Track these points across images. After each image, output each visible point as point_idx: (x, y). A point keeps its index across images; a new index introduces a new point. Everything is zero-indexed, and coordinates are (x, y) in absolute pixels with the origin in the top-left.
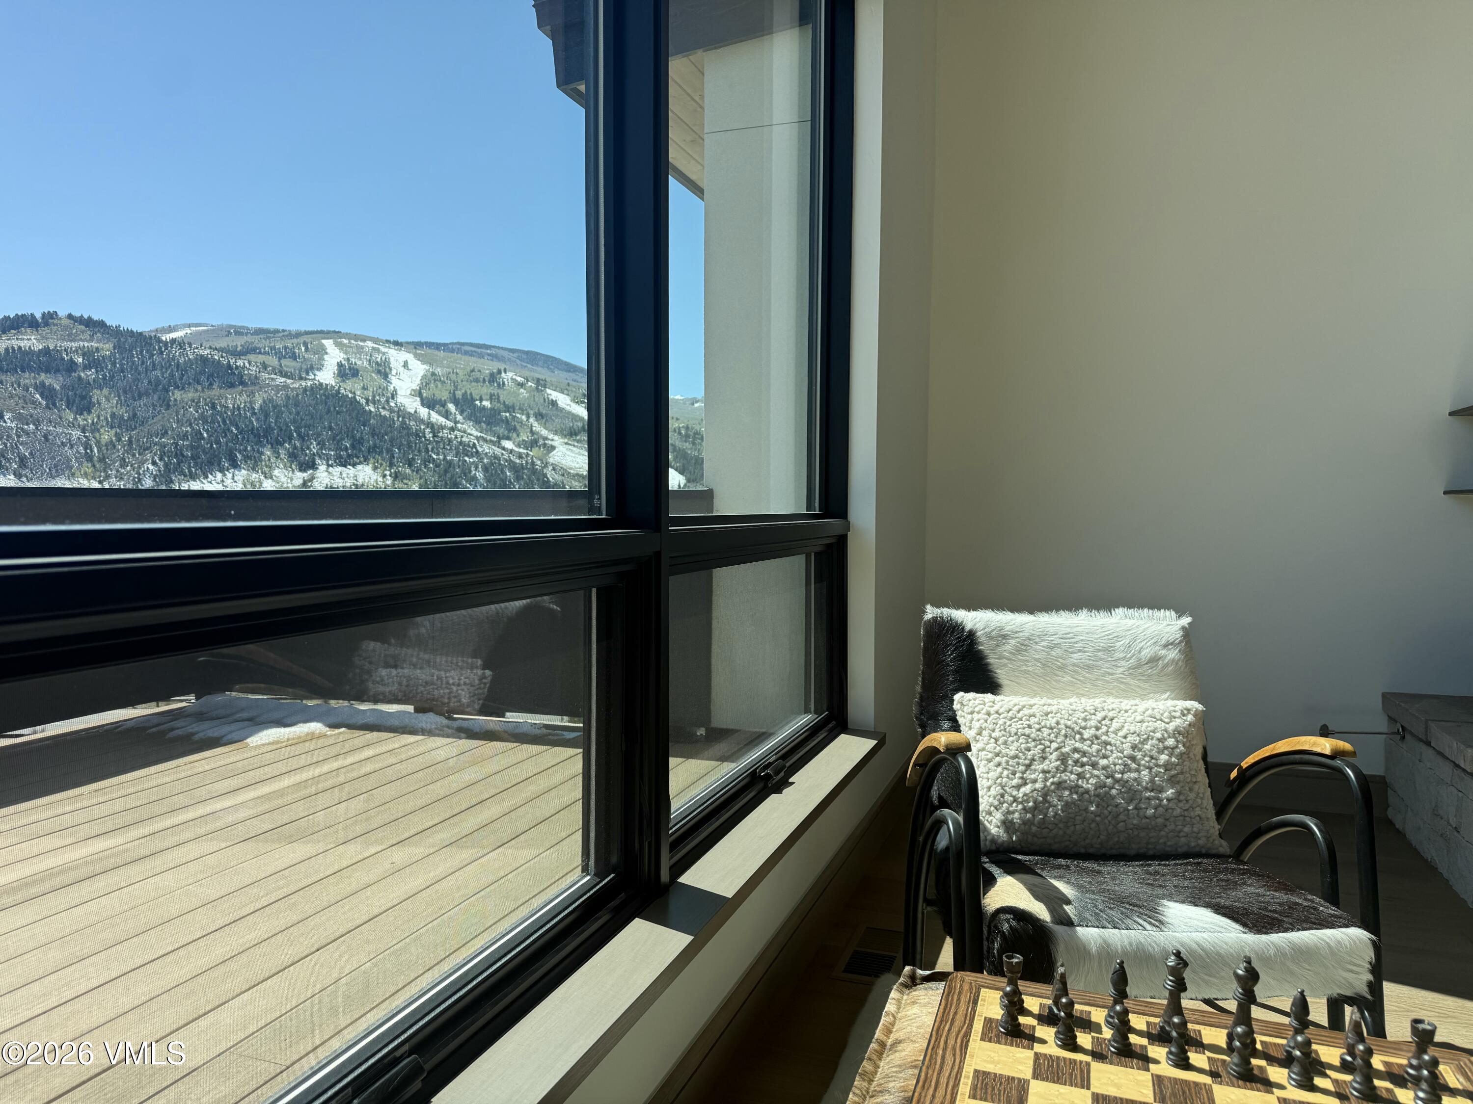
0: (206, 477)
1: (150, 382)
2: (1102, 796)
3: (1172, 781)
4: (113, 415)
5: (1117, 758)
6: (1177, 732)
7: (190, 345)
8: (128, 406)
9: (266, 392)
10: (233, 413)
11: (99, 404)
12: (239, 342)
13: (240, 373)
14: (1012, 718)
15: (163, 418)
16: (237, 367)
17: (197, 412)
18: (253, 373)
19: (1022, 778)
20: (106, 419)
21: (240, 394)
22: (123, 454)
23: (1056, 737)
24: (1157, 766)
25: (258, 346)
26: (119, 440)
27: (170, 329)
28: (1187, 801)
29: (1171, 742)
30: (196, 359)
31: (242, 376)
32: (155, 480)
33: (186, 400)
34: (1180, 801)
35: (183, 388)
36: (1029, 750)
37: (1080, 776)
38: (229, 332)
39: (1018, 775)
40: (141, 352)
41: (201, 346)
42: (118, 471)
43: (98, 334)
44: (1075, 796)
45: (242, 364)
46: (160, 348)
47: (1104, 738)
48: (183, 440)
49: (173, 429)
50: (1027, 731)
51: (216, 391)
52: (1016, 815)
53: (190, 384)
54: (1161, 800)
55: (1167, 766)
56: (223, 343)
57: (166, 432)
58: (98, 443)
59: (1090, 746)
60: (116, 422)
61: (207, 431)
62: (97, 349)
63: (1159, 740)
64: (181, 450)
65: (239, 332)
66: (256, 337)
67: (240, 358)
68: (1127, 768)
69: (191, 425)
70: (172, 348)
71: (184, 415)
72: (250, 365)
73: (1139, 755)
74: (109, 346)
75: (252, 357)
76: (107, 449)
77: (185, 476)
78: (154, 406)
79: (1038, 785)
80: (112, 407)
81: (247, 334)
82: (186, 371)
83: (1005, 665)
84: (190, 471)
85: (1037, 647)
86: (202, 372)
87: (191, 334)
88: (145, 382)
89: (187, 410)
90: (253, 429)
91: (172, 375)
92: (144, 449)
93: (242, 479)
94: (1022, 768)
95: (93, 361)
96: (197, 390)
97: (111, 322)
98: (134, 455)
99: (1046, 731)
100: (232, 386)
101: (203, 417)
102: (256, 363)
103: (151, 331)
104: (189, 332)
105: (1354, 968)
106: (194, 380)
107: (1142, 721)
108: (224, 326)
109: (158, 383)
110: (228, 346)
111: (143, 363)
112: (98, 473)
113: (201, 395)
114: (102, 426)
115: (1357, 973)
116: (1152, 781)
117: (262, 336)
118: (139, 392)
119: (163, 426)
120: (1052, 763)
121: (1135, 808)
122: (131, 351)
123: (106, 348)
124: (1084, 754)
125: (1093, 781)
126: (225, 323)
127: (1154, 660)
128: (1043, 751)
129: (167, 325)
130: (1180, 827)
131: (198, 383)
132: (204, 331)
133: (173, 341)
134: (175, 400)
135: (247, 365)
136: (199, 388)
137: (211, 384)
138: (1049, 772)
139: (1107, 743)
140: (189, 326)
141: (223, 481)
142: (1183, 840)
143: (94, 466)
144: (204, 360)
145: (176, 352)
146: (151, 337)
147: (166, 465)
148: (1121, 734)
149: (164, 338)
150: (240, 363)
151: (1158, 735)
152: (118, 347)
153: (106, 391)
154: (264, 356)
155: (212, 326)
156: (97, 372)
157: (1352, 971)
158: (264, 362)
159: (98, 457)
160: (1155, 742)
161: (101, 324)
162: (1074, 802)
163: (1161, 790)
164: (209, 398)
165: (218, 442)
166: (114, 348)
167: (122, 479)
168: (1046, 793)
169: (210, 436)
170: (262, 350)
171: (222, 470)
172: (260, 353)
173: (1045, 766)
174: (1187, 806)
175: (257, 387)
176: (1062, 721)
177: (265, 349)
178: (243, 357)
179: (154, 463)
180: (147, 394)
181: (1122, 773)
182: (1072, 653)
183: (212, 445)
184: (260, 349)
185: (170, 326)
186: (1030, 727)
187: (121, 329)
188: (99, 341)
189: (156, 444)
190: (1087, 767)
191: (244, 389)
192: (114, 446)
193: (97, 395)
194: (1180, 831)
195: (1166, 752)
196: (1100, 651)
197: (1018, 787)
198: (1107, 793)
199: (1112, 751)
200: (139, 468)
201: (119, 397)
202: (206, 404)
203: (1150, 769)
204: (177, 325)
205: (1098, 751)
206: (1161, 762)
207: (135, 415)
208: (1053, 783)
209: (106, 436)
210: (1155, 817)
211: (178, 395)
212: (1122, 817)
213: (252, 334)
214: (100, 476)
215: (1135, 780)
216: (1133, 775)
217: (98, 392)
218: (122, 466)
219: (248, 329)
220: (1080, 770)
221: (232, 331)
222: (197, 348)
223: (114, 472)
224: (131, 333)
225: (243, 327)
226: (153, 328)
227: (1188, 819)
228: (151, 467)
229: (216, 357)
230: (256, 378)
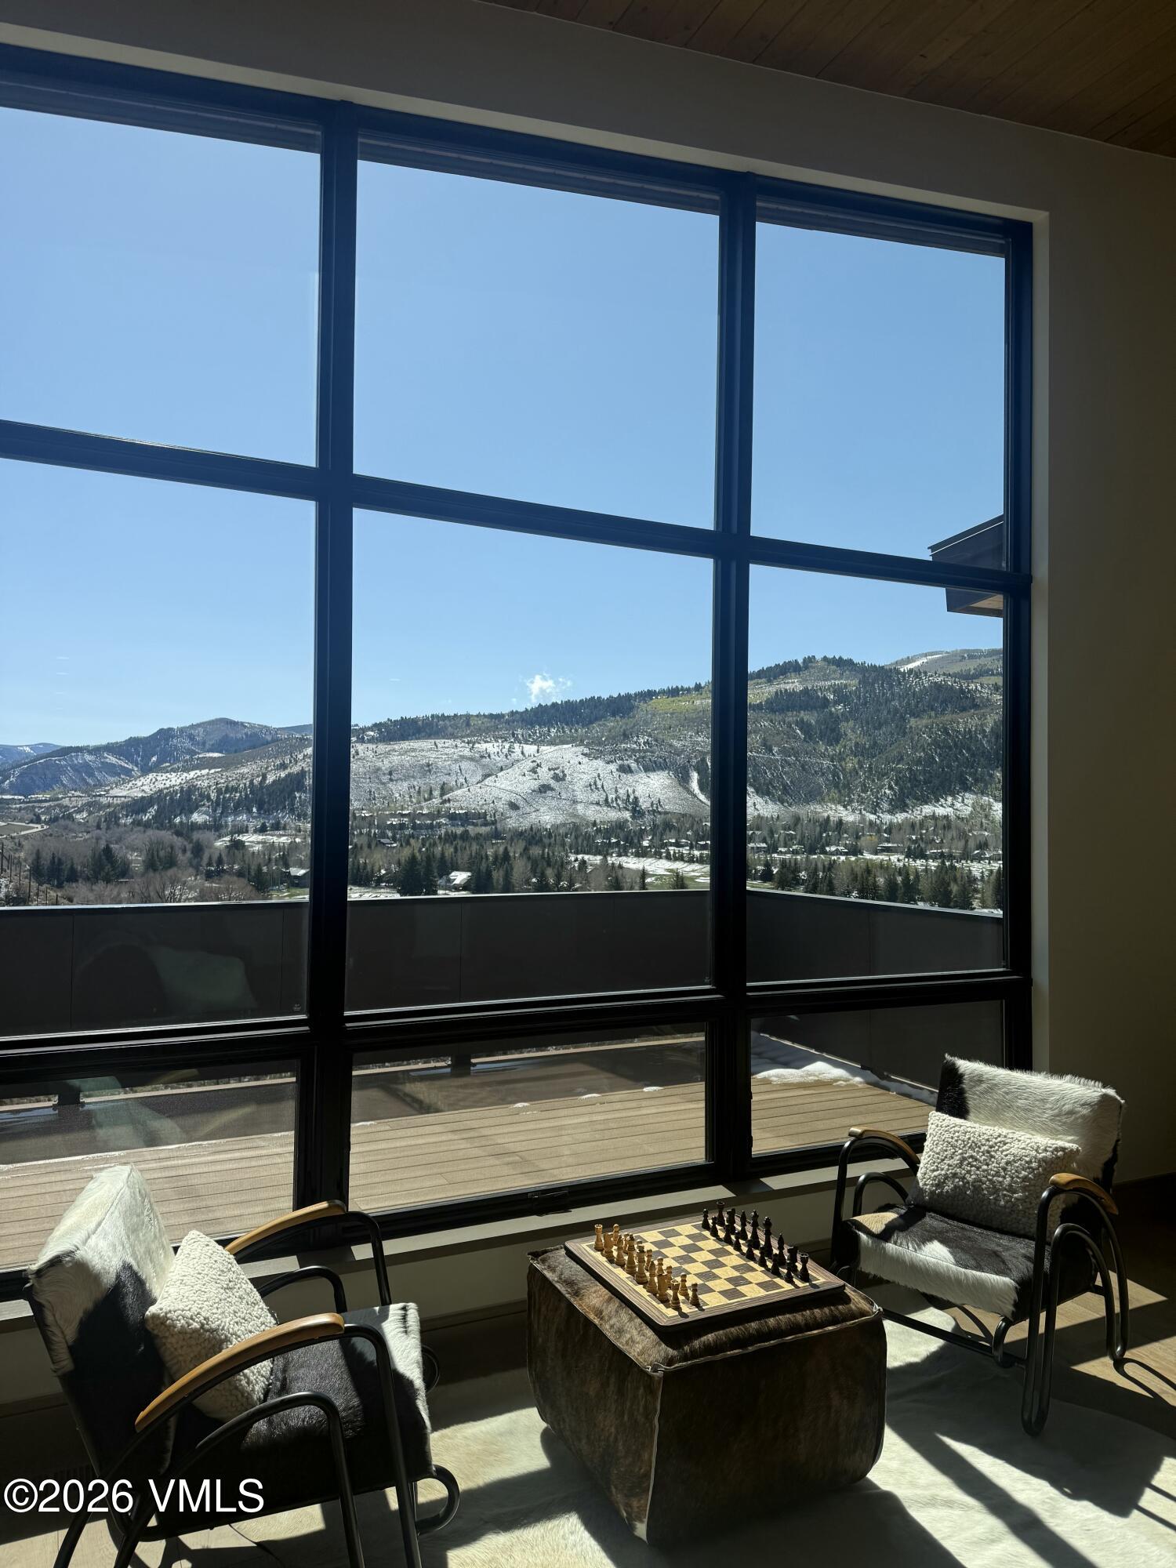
0: (938, 801)
1: (889, 712)
2: (977, 1186)
3: (1024, 1189)
4: (857, 744)
5: (994, 1167)
6: (1044, 1160)
7: (925, 673)
8: (870, 735)
9: (997, 713)
10: (964, 737)
11: (846, 735)
12: (971, 666)
13: (972, 695)
14: (946, 1131)
15: (900, 744)
16: (969, 691)
17: (930, 737)
18: (985, 695)
19: (937, 1166)
20: (851, 748)
21: (972, 717)
22: (864, 780)
23: (963, 1147)
24: (1018, 1177)
25: (991, 668)
26: (861, 767)
27: (909, 660)
28: (1031, 1203)
29: (1034, 1165)
30: (930, 686)
31: (974, 699)
32: (890, 804)
33: (920, 727)
34: (1025, 1202)
35: (918, 716)
36: (946, 1151)
37: (969, 1172)
38: (963, 656)
39: (936, 1164)
40: (883, 684)
41: (936, 674)
42: (859, 796)
43: (847, 672)
44: (961, 1183)
45: (974, 688)
46: (899, 679)
47: (993, 1153)
48: (917, 765)
49: (908, 756)
50: (950, 1140)
51: (948, 717)
52: (928, 1187)
53: (924, 711)
54: (1011, 1197)
55: (1025, 1179)
56: (955, 669)
57: (902, 759)
58: (844, 770)
59: (981, 1157)
60: (859, 751)
61: (940, 755)
62: (846, 685)
63: (1027, 1162)
64: (915, 775)
65: (972, 655)
66: (990, 659)
67: (972, 682)
68: (997, 1174)
69: (924, 750)
70: (909, 677)
71: (918, 741)
72: (982, 687)
73: (1009, 1168)
74: (855, 682)
75: (985, 680)
76: (851, 776)
77: (918, 799)
78: (892, 734)
79: (943, 1172)
80: (857, 738)
81: (980, 657)
82: (921, 698)
83: (975, 1100)
84: (922, 795)
85: (999, 1092)
86: (936, 699)
87: (927, 663)
88: (885, 713)
89: (921, 736)
90: (983, 752)
91: (908, 704)
92: (882, 775)
93: (971, 802)
94: (939, 1161)
95: (842, 696)
96: (930, 717)
97: (857, 660)
98: (873, 781)
99: (960, 1142)
100: (964, 709)
101: (935, 743)
102: (988, 685)
103: (892, 664)
104: (925, 661)
105: (1003, 1300)
106: (928, 706)
107: (1023, 1149)
108: (959, 651)
109: (896, 711)
110: (961, 670)
111: (884, 694)
112: (843, 798)
113: (935, 721)
114: (848, 755)
115: (1005, 1303)
116: (1010, 1185)
117: (994, 658)
118: (880, 723)
119: (899, 753)
120: (955, 1161)
121: (995, 1199)
122: (873, 684)
123: (852, 683)
124: (976, 1160)
125: (973, 1177)
126: (959, 649)
127: (1071, 1113)
128: (954, 1153)
129: (906, 657)
130: (1020, 1217)
131: (932, 709)
132: (939, 659)
133: (911, 671)
134: (911, 727)
135: (979, 688)
136: (933, 714)
137: (944, 710)
138: (951, 1166)
139: (992, 1157)
140: (926, 655)
141: (953, 804)
142: (1021, 1226)
143: (840, 791)
144: (938, 687)
145: (913, 681)
146: (891, 670)
147: (901, 789)
148: (1004, 1153)
149: (902, 670)
150: (972, 686)
151: (1027, 1159)
152: (863, 682)
153: (851, 723)
154: (996, 677)
155: (947, 652)
156: (845, 706)
157: (1003, 1302)
158: (996, 684)
159: (844, 784)
160: (1023, 1162)
161: (850, 662)
162: (959, 1187)
163: (1015, 1192)
164: (942, 723)
165: (949, 766)
166: (860, 683)
167: (862, 803)
168: (946, 1177)
169: (941, 761)
170: (995, 672)
171: (953, 795)
172: (993, 674)
173: (950, 1162)
174: (1029, 1206)
175: (988, 710)
176: (972, 1139)
177: (997, 670)
178: (976, 681)
179: (891, 788)
180: (886, 723)
181: (993, 1176)
182: (1020, 1099)
183: (943, 770)
184: (992, 670)
185: (908, 658)
186: (952, 1138)
187: (866, 665)
188: (847, 679)
189: (892, 770)
190: (974, 1168)
191: (976, 712)
192: (857, 773)
193: (846, 727)
194: (1020, 1220)
195: (1028, 1170)
196: (1037, 1100)
197: (934, 1171)
198: (980, 1186)
199: (993, 1162)
200: (878, 792)
201: (862, 727)
202: (939, 730)
203: (1012, 1178)
204: (915, 656)
205: (985, 1160)
206: (1021, 1176)
207: (875, 743)
208: (951, 1173)
209: (850, 764)
210: (1005, 1207)
211: (913, 722)
212: (985, 1202)
213: (985, 657)
214: (845, 801)
215: (1000, 1182)
216: (1000, 1179)
217: (846, 724)
218: (863, 792)
219: (981, 651)
220: (969, 1168)
221: (966, 655)
222: (932, 676)
223: (856, 797)
224: (874, 668)
225: (977, 651)
226: (893, 660)
227: (1027, 1214)
228: (888, 792)
229: (950, 683)
230: (988, 700)
